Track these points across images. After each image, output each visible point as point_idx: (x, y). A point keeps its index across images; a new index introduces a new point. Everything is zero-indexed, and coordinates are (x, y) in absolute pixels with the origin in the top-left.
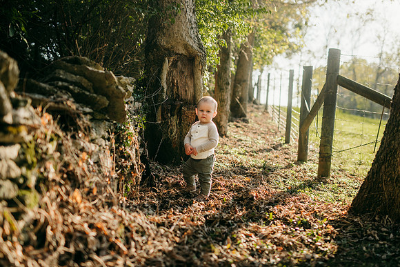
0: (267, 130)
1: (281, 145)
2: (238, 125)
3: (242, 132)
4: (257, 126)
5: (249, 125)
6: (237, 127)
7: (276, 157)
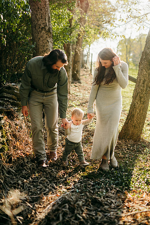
2: (76, 85)
3: (78, 90)
5: (82, 84)
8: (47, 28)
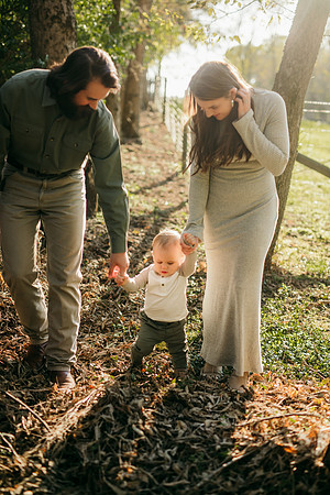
0: (163, 151)
1: (177, 174)
2: (130, 148)
3: (134, 159)
4: (151, 148)
5: (143, 147)
6: (130, 151)
7: (170, 192)
8: (64, 18)
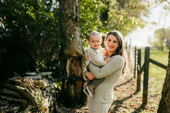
1: (132, 79)
7: (127, 88)
8: (74, 17)
